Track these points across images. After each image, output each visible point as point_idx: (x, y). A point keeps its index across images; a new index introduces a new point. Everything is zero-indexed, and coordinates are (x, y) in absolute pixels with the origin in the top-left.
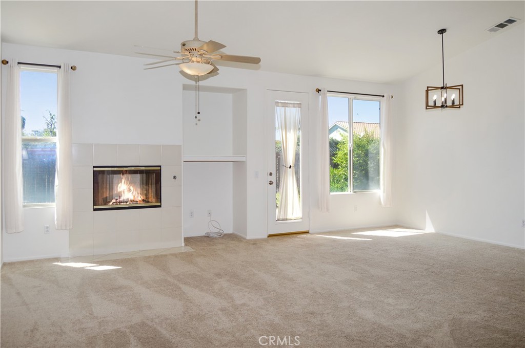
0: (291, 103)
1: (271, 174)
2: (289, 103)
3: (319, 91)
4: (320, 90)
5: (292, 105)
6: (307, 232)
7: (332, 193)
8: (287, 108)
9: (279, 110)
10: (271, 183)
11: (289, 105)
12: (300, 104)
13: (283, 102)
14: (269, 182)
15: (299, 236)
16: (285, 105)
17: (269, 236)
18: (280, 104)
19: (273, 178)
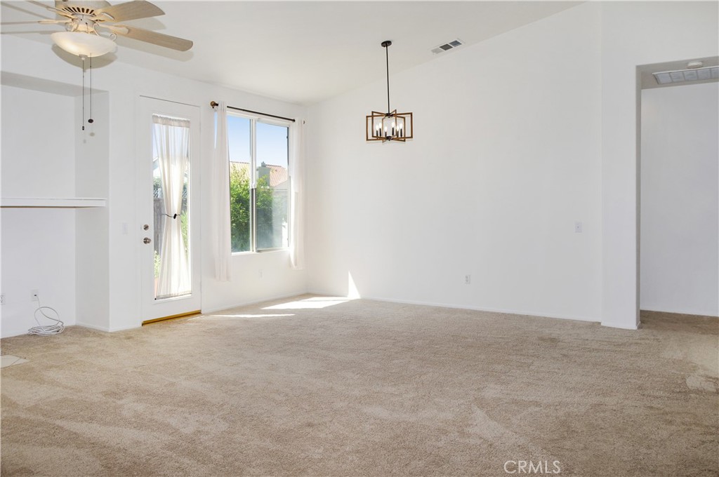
0: (175, 120)
1: (146, 228)
2: (173, 120)
3: (214, 105)
4: (217, 105)
5: (176, 123)
6: (199, 313)
7: (234, 254)
8: (170, 127)
9: (159, 129)
10: (146, 241)
11: (172, 123)
12: (189, 122)
13: (165, 116)
14: (143, 240)
15: (190, 319)
16: (167, 122)
17: (144, 324)
18: (160, 120)
19: (150, 234)
